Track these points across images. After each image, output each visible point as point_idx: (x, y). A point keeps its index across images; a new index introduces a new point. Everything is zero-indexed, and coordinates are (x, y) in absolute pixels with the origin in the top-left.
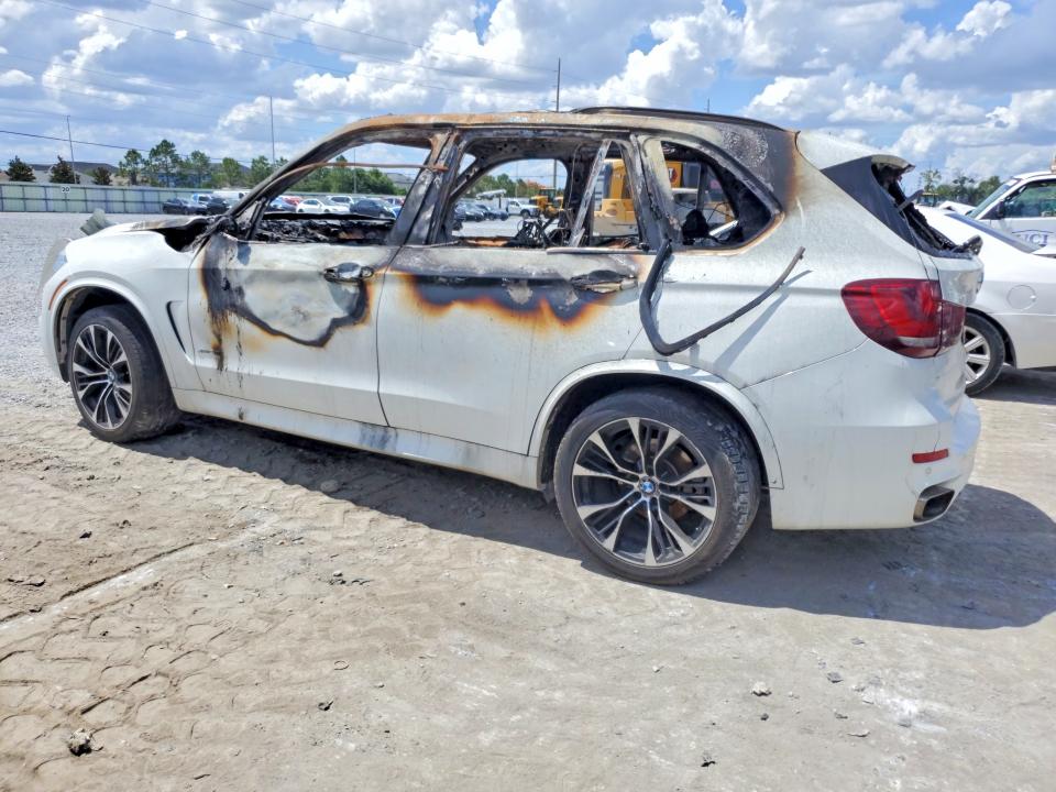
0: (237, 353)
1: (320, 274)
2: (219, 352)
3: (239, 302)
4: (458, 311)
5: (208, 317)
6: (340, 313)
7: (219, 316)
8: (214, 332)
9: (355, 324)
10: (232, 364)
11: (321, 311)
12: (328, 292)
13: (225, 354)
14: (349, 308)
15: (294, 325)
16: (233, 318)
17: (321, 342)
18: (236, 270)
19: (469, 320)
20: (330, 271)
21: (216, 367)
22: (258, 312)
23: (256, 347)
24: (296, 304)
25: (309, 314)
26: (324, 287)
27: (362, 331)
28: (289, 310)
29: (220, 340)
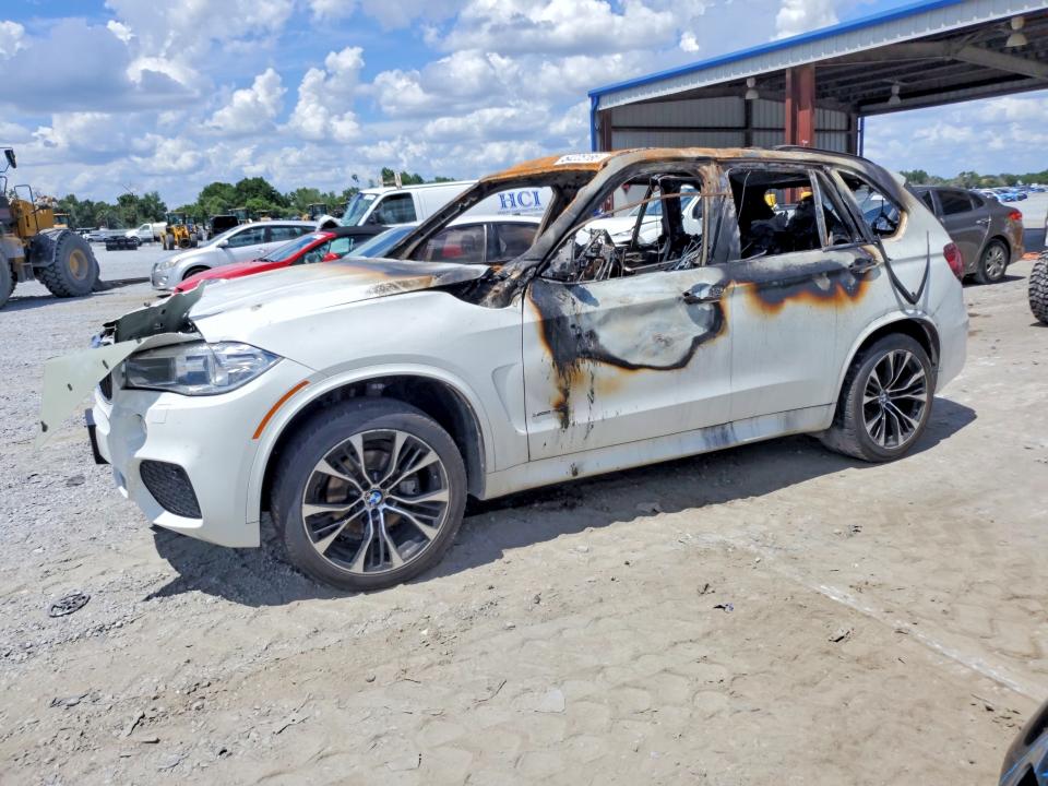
0: (588, 401)
1: (680, 299)
2: (563, 410)
3: (592, 346)
4: (790, 306)
5: (553, 373)
6: (699, 331)
7: (570, 367)
8: (560, 388)
9: (715, 337)
10: (580, 416)
11: (681, 333)
12: (687, 314)
13: (571, 408)
14: (708, 324)
15: (655, 354)
16: (586, 366)
17: (683, 363)
18: (587, 314)
19: (798, 310)
20: (686, 294)
21: (558, 425)
22: (615, 352)
23: (612, 388)
24: (656, 333)
25: (671, 339)
26: (682, 311)
27: (721, 342)
28: (650, 340)
29: (566, 394)
